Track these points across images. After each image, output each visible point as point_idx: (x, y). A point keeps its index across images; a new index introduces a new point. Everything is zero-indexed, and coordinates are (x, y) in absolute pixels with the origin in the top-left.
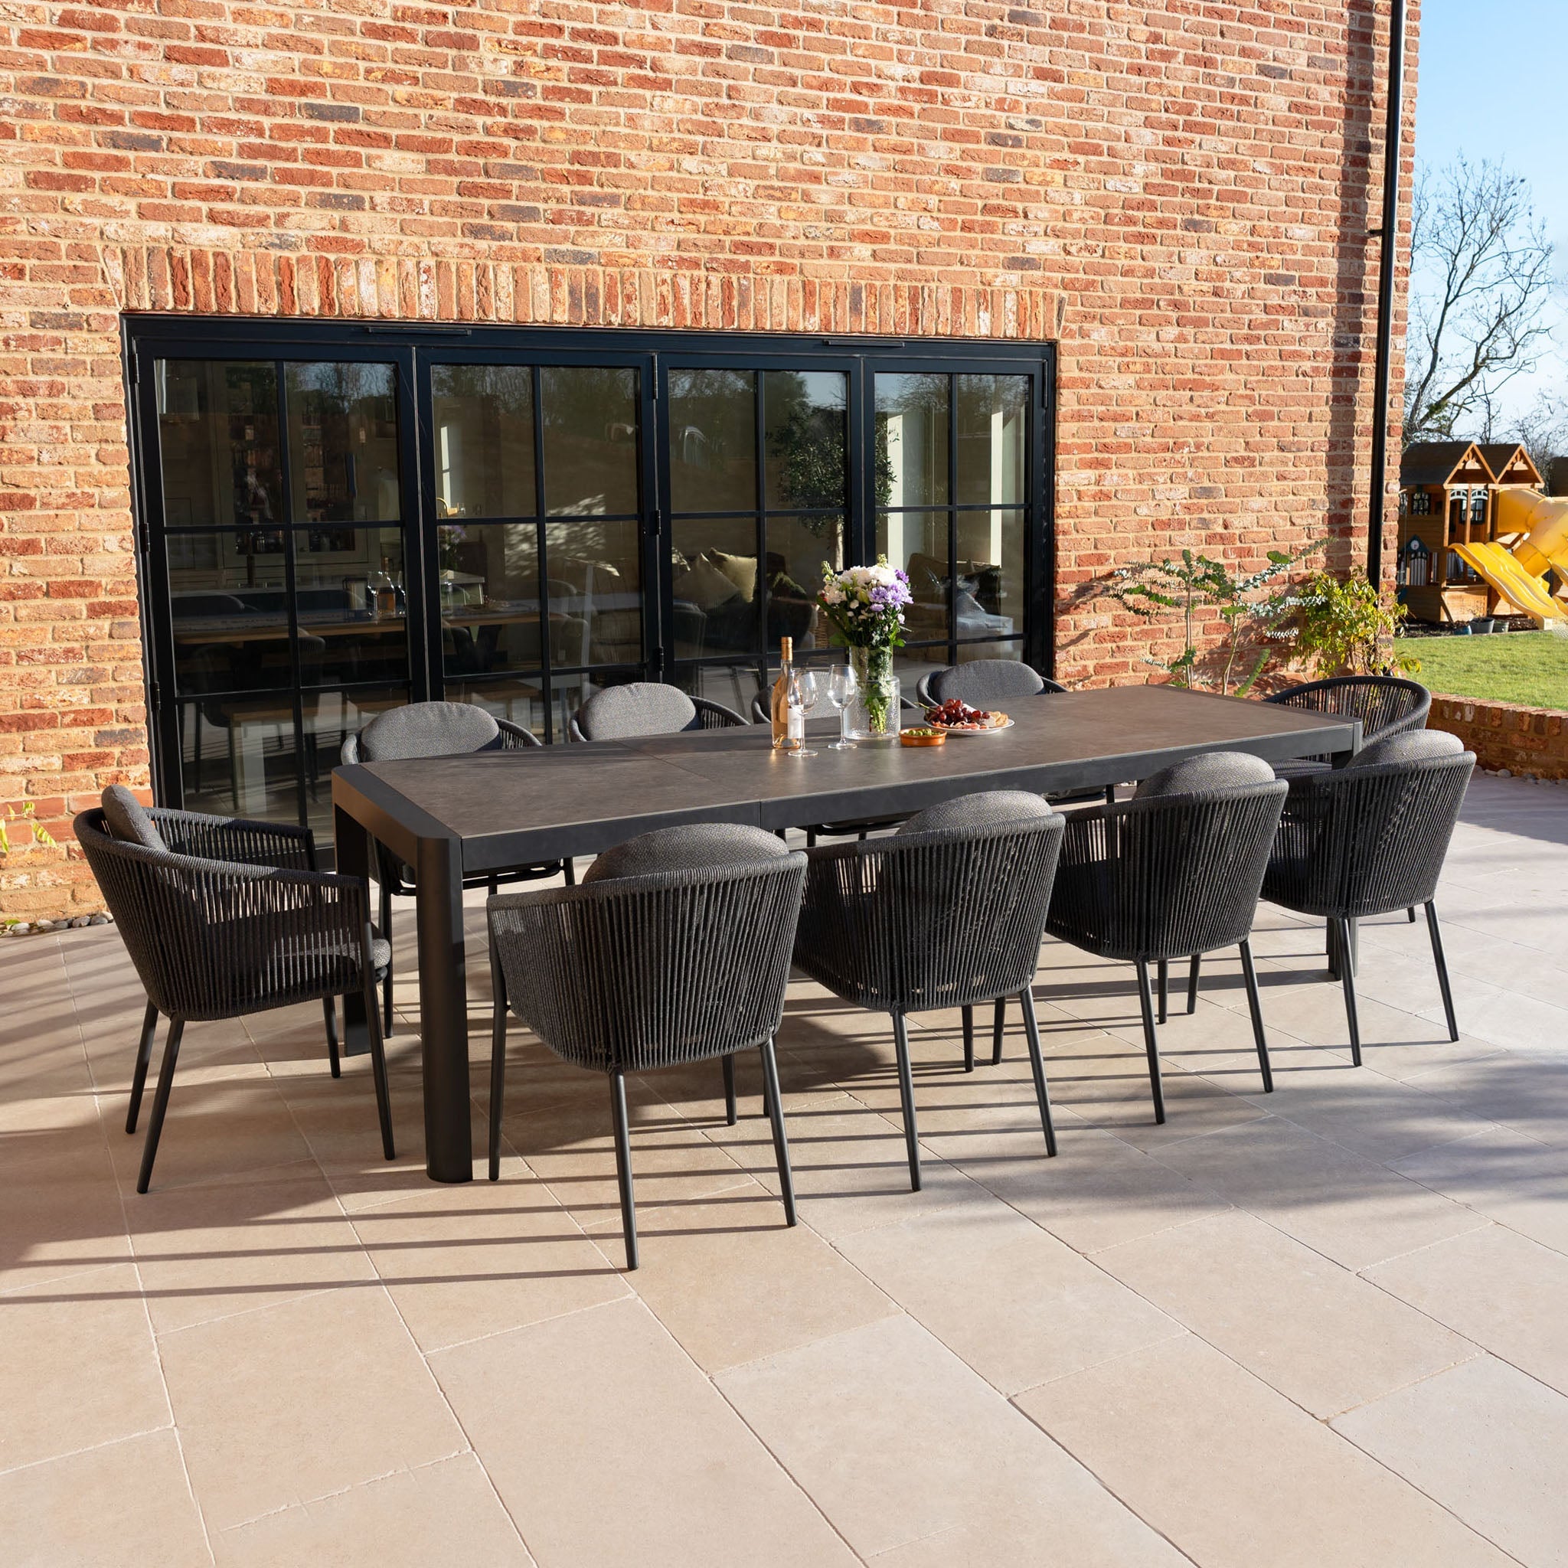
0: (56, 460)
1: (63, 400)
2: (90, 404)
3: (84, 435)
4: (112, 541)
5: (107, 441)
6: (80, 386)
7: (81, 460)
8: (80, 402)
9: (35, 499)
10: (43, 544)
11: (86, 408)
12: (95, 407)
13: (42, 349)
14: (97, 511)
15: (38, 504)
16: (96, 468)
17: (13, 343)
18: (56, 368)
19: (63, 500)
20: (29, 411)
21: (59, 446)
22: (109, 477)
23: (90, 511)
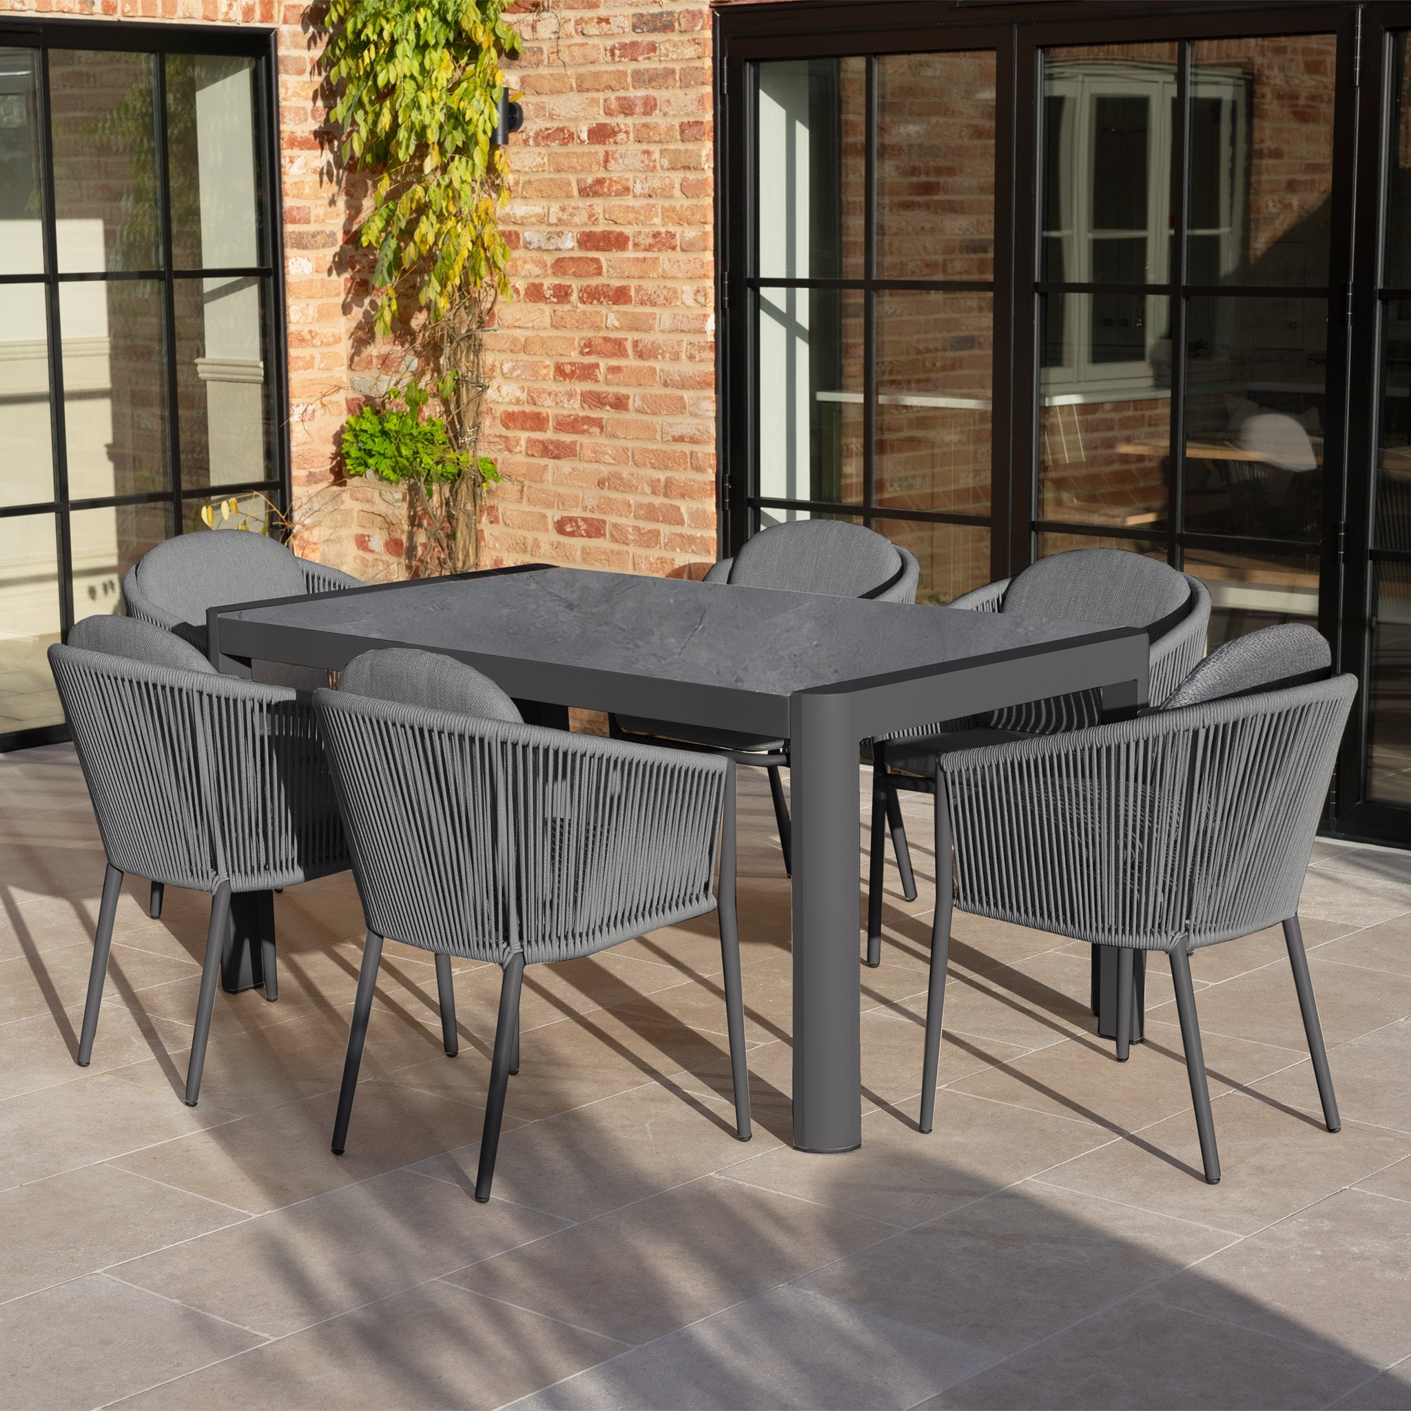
0: (646, 191)
1: (656, 119)
2: (676, 123)
3: (671, 162)
4: (687, 291)
5: (689, 168)
6: (668, 101)
7: (666, 193)
8: (669, 120)
9: (627, 239)
10: (633, 293)
11: (672, 127)
12: (682, 124)
13: (640, 58)
14: (678, 255)
15: (631, 244)
16: (680, 202)
17: (617, 52)
18: (650, 80)
19: (650, 240)
20: (627, 133)
21: (650, 174)
22: (689, 212)
23: (670, 254)
